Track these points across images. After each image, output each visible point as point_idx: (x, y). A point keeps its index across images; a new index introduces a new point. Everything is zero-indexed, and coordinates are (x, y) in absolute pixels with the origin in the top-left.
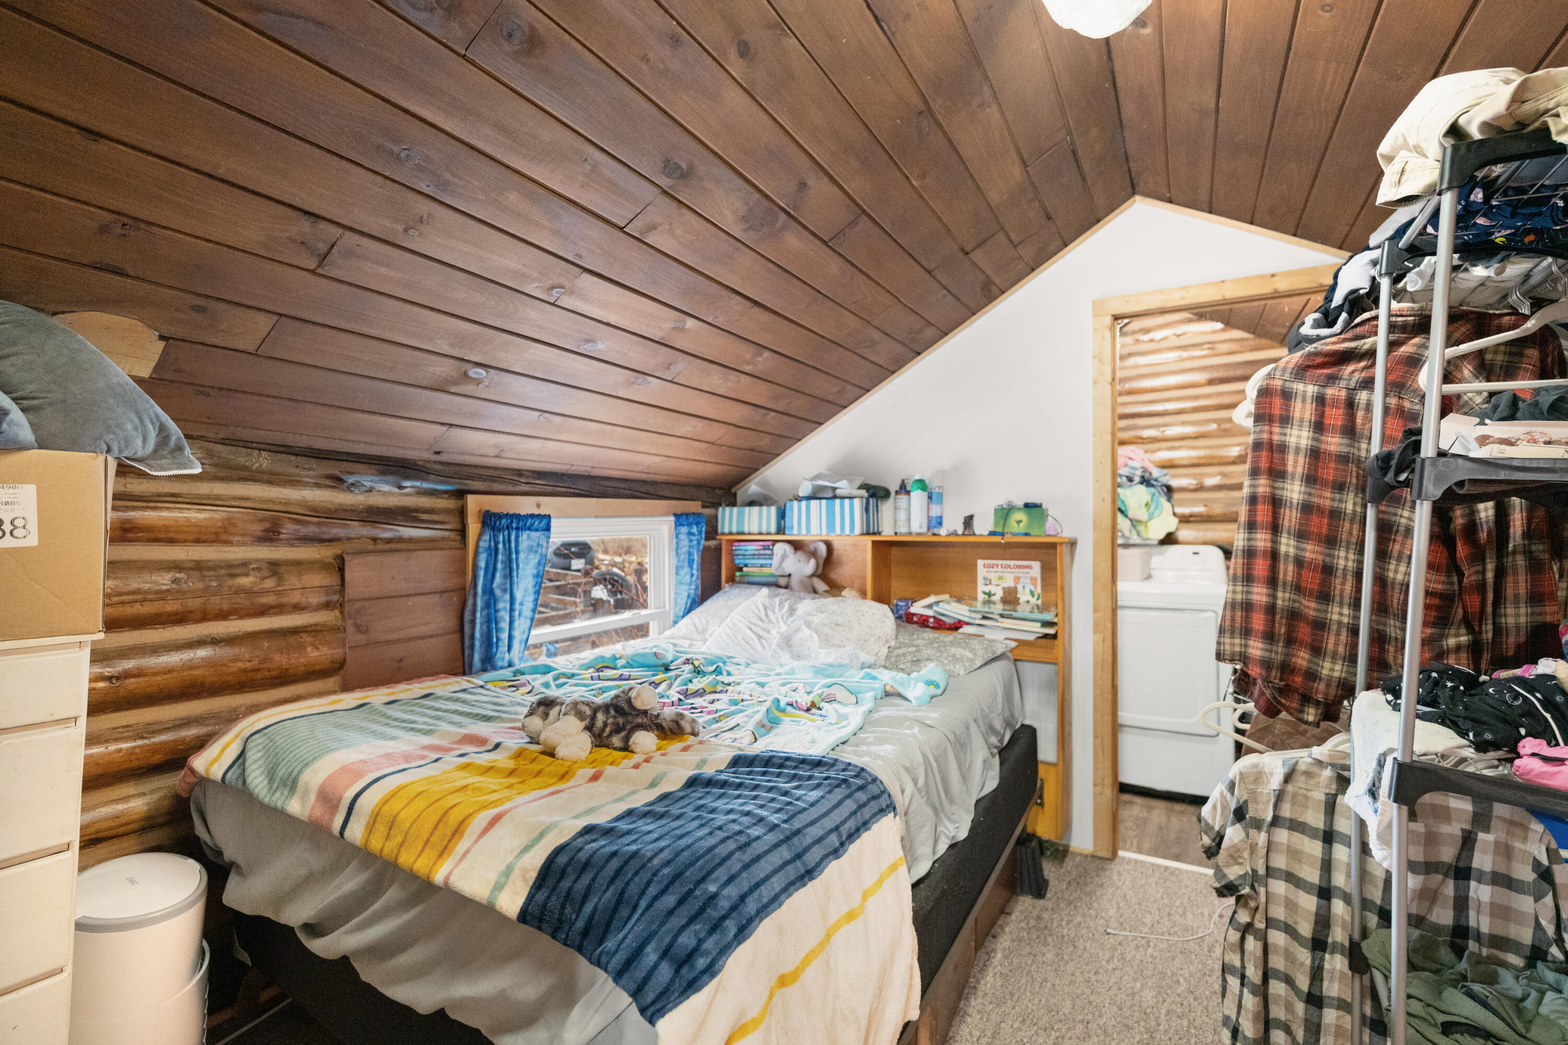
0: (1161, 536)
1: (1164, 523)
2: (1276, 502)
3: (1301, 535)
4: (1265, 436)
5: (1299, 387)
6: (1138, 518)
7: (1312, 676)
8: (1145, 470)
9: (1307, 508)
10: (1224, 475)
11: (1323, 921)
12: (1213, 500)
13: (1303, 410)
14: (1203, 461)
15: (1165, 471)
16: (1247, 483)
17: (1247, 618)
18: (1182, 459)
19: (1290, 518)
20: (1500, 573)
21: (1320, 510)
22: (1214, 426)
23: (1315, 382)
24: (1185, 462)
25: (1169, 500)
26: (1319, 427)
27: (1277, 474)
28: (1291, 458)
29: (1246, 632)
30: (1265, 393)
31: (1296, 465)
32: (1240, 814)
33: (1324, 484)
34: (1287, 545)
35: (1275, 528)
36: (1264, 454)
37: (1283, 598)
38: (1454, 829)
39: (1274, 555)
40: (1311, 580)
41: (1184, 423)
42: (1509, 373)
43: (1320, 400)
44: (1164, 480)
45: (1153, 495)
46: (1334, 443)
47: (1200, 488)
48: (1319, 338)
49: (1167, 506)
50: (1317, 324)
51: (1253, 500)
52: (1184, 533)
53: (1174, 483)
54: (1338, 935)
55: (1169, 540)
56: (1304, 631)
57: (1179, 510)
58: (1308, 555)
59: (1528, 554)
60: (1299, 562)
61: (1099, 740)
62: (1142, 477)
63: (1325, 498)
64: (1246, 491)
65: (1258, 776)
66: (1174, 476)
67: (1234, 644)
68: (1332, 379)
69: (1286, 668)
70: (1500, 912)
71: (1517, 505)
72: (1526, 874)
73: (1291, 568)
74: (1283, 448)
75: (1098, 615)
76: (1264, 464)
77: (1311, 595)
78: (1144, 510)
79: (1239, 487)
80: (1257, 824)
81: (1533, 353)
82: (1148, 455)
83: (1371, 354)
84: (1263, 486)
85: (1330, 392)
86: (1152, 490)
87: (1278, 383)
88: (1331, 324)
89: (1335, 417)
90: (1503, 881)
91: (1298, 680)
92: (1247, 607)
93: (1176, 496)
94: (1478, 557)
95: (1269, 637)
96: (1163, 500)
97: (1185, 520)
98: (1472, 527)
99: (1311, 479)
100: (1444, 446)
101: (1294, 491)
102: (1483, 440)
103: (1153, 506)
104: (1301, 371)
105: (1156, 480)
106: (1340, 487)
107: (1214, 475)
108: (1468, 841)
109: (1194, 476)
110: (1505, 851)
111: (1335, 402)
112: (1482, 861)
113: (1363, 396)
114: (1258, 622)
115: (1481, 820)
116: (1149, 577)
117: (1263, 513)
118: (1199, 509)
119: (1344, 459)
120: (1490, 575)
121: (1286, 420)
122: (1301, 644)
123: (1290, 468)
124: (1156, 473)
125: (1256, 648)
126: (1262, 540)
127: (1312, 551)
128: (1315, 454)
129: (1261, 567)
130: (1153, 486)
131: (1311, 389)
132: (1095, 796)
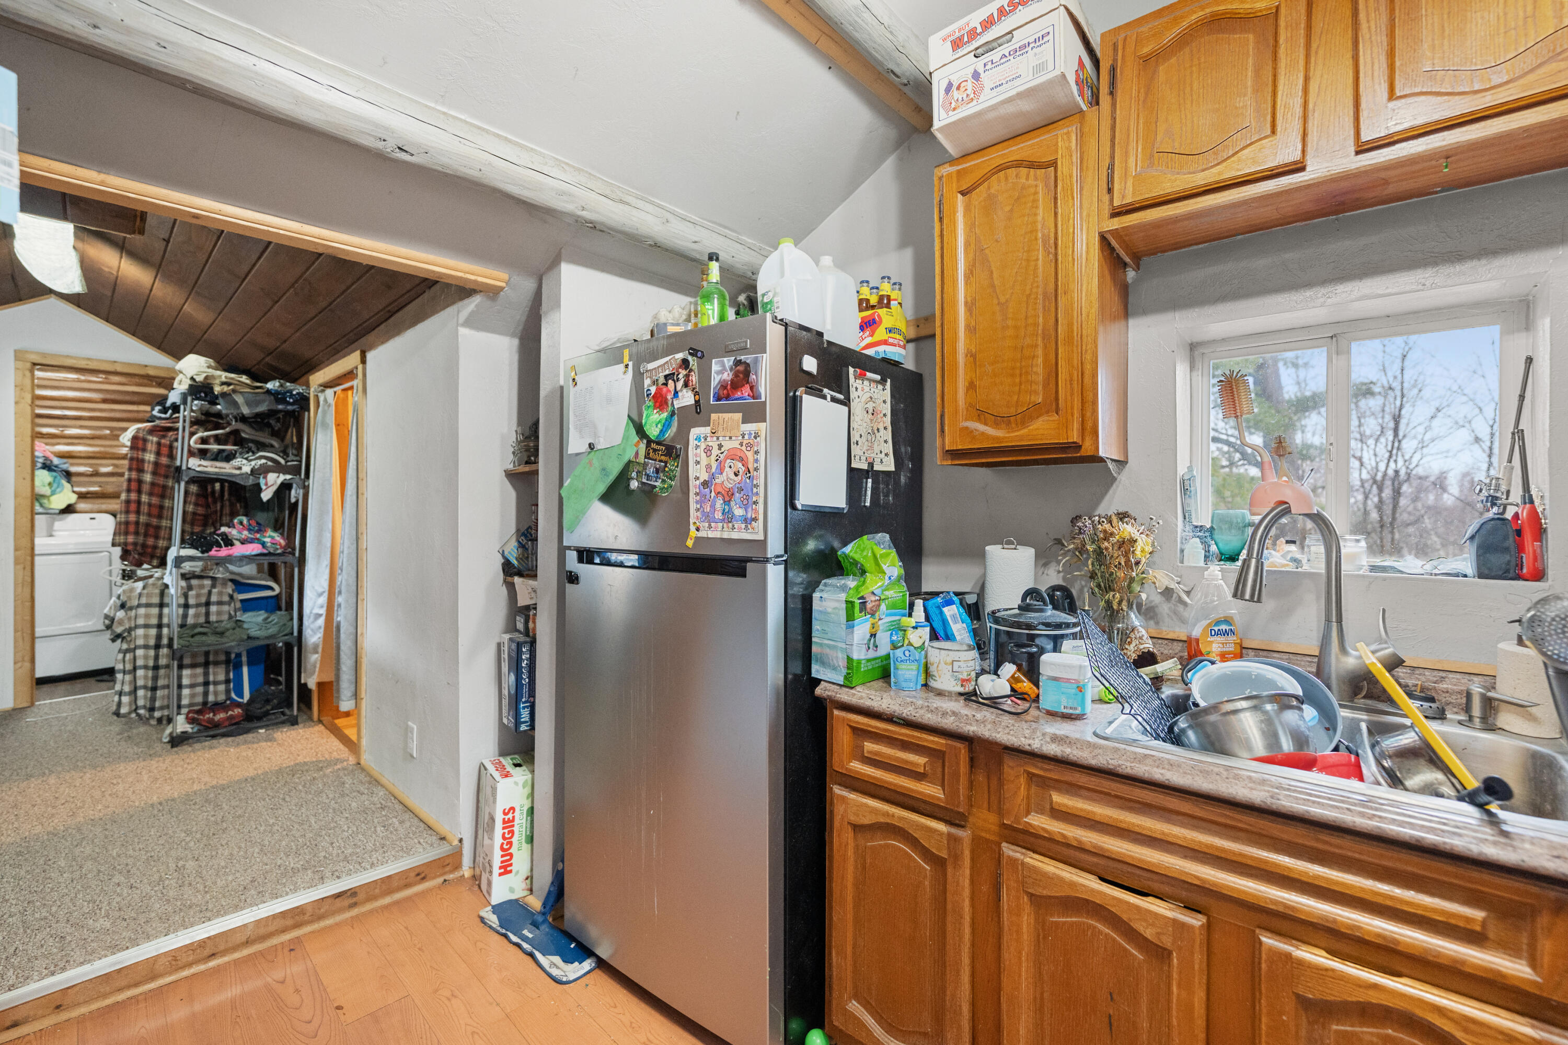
0: (63, 506)
1: (65, 496)
2: (140, 482)
3: (151, 494)
4: (135, 455)
5: (150, 438)
6: (42, 493)
7: (155, 547)
8: (46, 458)
9: (153, 484)
10: (115, 466)
11: (159, 637)
12: (107, 483)
13: (152, 447)
14: (98, 455)
15: (65, 460)
16: (127, 473)
17: (127, 528)
18: (80, 452)
19: (146, 488)
20: (222, 507)
21: (158, 485)
22: (108, 432)
23: (157, 437)
24: (82, 455)
25: (69, 482)
26: (158, 454)
27: (140, 470)
28: (146, 465)
29: (126, 533)
30: (135, 438)
31: (148, 467)
32: (123, 606)
33: (160, 475)
34: (144, 498)
35: (139, 492)
36: (135, 463)
37: (143, 519)
38: (205, 591)
39: (139, 502)
40: (155, 511)
41: (81, 427)
42: (225, 444)
43: (159, 444)
44: (65, 467)
45: (55, 477)
46: (164, 460)
47: (96, 474)
48: (160, 418)
49: (68, 486)
50: (160, 412)
51: (129, 480)
52: (81, 506)
53: (73, 469)
54: (165, 641)
55: (69, 510)
56: (151, 531)
57: (76, 489)
58: (153, 502)
59: (229, 500)
60: (150, 505)
61: (19, 634)
62: (44, 464)
63: (161, 481)
64: (126, 476)
65: (132, 590)
66: (72, 465)
67: (122, 539)
68: (164, 437)
69: (144, 546)
70: (219, 613)
71: (226, 484)
72: (226, 598)
73: (146, 507)
74: (143, 461)
75: (19, 553)
76: (134, 466)
77: (154, 517)
78: (47, 488)
79: (122, 475)
80: (131, 608)
81: (232, 437)
82: (48, 447)
83: (177, 429)
84: (134, 475)
85: (163, 441)
86: (54, 474)
87: (141, 435)
88: (166, 413)
89: (165, 451)
90: (220, 603)
91: (150, 550)
92: (127, 523)
93: (74, 479)
94: (215, 502)
95: (137, 533)
96: (64, 482)
97: (82, 496)
98: (213, 492)
99: (154, 473)
100: (190, 466)
101: (148, 478)
102: (200, 466)
103: (55, 485)
104: (151, 431)
105: (56, 466)
106: (166, 477)
107: (108, 466)
108: (210, 593)
109: (90, 465)
110: (220, 594)
111: (165, 445)
112: (214, 598)
113: (175, 444)
114: (132, 528)
115: (213, 586)
116: (51, 536)
117: (134, 485)
118: (95, 489)
119: (168, 466)
120: (219, 508)
121: (144, 450)
122: (151, 536)
123: (146, 468)
124: (56, 461)
125: (131, 539)
126: (133, 496)
127: (155, 500)
128: (156, 464)
129: (133, 507)
130: (55, 471)
131: (155, 439)
132: (15, 670)
